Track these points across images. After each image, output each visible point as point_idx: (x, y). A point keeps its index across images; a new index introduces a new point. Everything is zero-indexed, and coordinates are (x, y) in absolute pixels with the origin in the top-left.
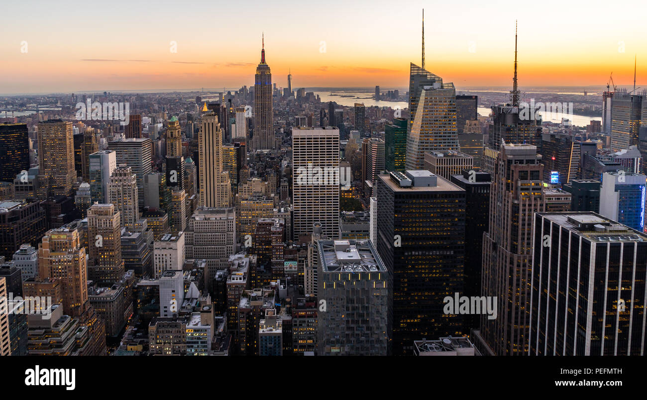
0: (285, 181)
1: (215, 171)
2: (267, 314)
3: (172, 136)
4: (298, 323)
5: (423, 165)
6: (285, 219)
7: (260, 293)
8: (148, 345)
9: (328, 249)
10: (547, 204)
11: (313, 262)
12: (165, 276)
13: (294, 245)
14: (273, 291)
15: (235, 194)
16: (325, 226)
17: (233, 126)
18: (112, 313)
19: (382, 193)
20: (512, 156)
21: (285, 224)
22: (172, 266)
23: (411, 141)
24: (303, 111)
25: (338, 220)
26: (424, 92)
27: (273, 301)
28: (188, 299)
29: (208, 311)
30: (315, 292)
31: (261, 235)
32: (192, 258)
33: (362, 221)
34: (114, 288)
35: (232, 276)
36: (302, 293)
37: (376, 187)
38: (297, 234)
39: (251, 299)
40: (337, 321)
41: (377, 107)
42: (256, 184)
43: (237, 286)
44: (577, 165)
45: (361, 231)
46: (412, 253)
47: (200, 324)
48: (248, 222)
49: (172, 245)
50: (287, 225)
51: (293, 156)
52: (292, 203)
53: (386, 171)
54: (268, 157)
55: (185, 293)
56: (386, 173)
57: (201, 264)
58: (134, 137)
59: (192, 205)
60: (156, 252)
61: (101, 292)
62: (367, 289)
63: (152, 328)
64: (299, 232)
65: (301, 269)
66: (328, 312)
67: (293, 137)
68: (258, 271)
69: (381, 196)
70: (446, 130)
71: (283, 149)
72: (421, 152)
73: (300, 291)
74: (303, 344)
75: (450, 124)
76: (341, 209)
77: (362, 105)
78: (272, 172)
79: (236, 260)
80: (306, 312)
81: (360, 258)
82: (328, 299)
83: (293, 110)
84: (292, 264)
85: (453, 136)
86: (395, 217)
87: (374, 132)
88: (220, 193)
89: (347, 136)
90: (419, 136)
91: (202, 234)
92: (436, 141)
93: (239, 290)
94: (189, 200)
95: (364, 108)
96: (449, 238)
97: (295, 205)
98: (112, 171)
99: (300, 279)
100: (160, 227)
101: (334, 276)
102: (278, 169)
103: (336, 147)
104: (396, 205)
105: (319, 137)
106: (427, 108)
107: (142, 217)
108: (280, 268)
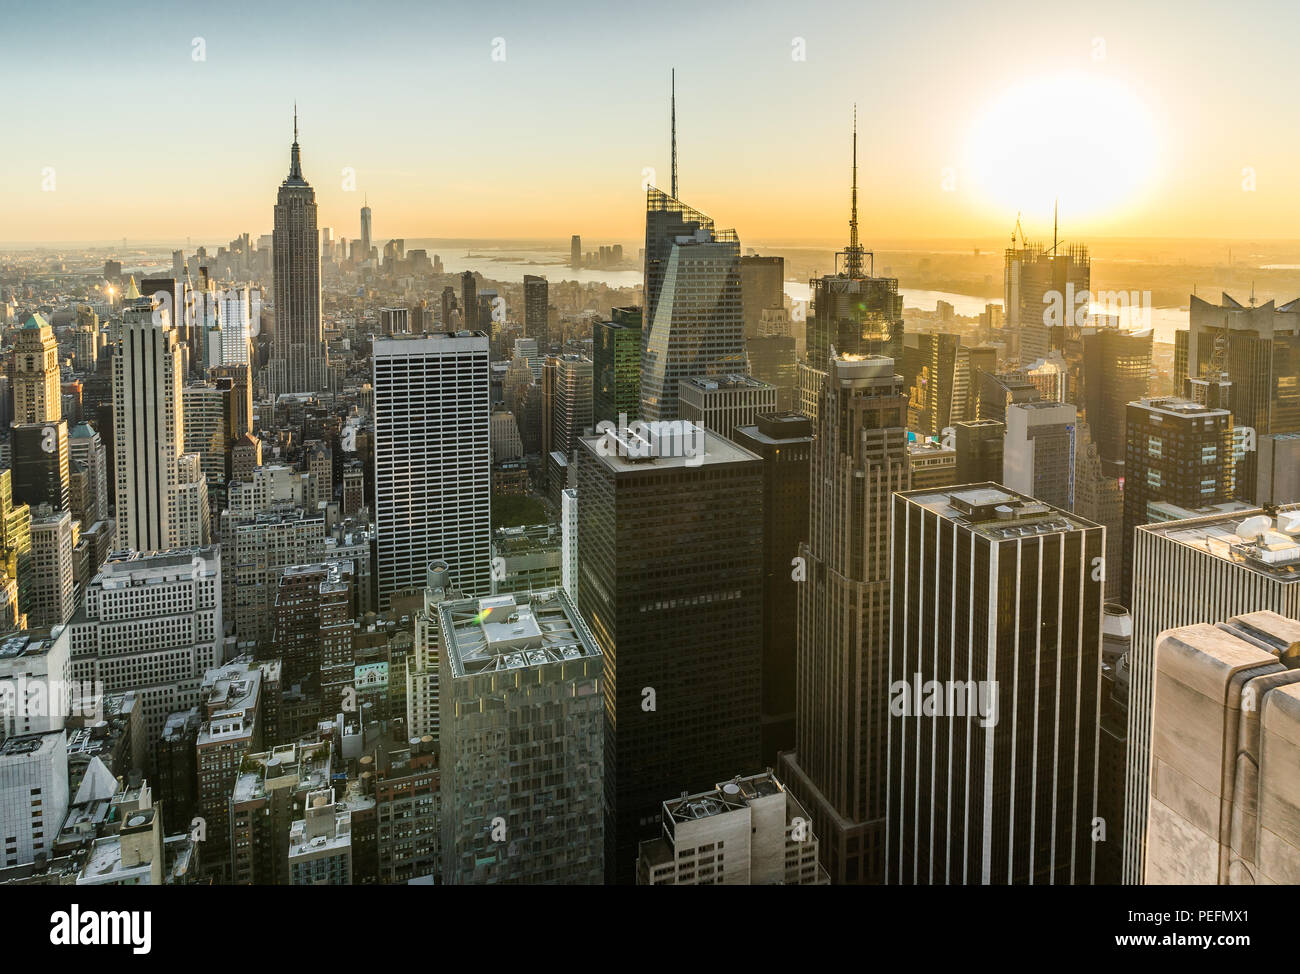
0: (354, 467)
1: (163, 454)
2: (311, 805)
3: (30, 368)
5: (676, 409)
6: (356, 561)
7: (289, 756)
9: (464, 621)
11: (427, 657)
12: (8, 754)
13: (379, 623)
14: (327, 746)
15: (220, 511)
16: (456, 567)
17: (213, 335)
19: (590, 479)
20: (851, 381)
21: (356, 573)
22: (30, 723)
23: (650, 357)
24: (398, 295)
25: (487, 551)
26: (676, 249)
27: (326, 770)
28: (82, 806)
29: (145, 828)
30: (432, 730)
31: (291, 607)
33: (545, 546)
35: (213, 724)
36: (401, 736)
37: (576, 467)
38: (388, 595)
39: (264, 774)
40: (488, 790)
41: (574, 283)
42: (280, 483)
43: (227, 748)
44: (965, 392)
45: (541, 570)
46: (655, 607)
48: (257, 578)
49: (33, 664)
50: (360, 575)
51: (376, 405)
52: (372, 519)
54: (310, 412)
55: (73, 792)
56: (594, 434)
57: (121, 706)
59: (92, 548)
62: (557, 702)
64: (392, 588)
65: (397, 680)
66: (466, 773)
67: (374, 359)
68: (285, 701)
69: (587, 486)
70: (722, 331)
71: (350, 390)
72: (673, 381)
73: (395, 732)
74: (406, 862)
75: (731, 317)
76: (495, 525)
77: (541, 279)
78: (319, 448)
79: (222, 680)
80: (413, 781)
81: (541, 633)
82: (466, 741)
83: (375, 293)
84: (375, 670)
85: (736, 344)
86: (618, 529)
87: (569, 342)
88: (177, 512)
89: (505, 351)
90: (667, 346)
91: (122, 625)
92: (702, 356)
93: (232, 757)
94: (83, 538)
95: (547, 285)
96: (731, 564)
97: (380, 525)
99: (394, 704)
101: (480, 684)
102: (335, 438)
103: (482, 377)
104: (621, 502)
105: (441, 356)
106: (682, 285)
108: (342, 685)
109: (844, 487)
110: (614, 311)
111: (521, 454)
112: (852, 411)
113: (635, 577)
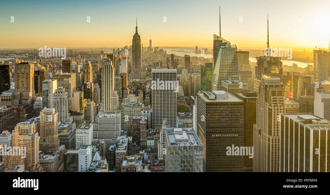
0: (148, 96)
1: (110, 91)
2: (138, 170)
3: (87, 72)
5: (221, 88)
6: (148, 117)
7: (133, 158)
9: (171, 133)
10: (286, 109)
11: (163, 140)
12: (82, 148)
13: (152, 131)
14: (141, 157)
15: (121, 103)
16: (169, 121)
17: (120, 66)
18: (52, 169)
20: (267, 83)
21: (148, 119)
22: (86, 143)
23: (215, 75)
24: (157, 59)
25: (176, 118)
26: (221, 49)
27: (141, 162)
28: (94, 161)
29: (105, 168)
31: (134, 125)
32: (96, 138)
33: (189, 118)
34: (54, 155)
35: (119, 148)
36: (156, 157)
37: (196, 100)
38: (154, 125)
39: (128, 161)
41: (196, 57)
42: (133, 99)
43: (121, 154)
44: (302, 88)
45: (188, 123)
46: (216, 136)
49: (86, 131)
50: (148, 120)
52: (151, 108)
54: (139, 83)
55: (93, 158)
56: (201, 92)
57: (102, 142)
58: (67, 72)
59: (97, 109)
60: (77, 135)
61: (46, 158)
62: (192, 155)
64: (155, 124)
65: (156, 145)
66: (171, 168)
67: (152, 73)
68: (133, 146)
69: (199, 104)
70: (233, 69)
71: (147, 79)
72: (220, 81)
75: (235, 66)
76: (178, 112)
77: (188, 56)
78: (141, 92)
79: (121, 139)
80: (159, 168)
81: (188, 138)
82: (171, 161)
83: (152, 58)
84: (151, 142)
85: (236, 73)
86: (207, 116)
87: (195, 70)
88: (113, 103)
89: (180, 72)
90: (219, 72)
91: (102, 125)
92: (228, 75)
94: (96, 106)
95: (190, 57)
96: (235, 127)
98: (55, 91)
99: (155, 150)
100: (79, 121)
101: (174, 148)
102: (144, 89)
103: (175, 78)
104: (207, 109)
105: (166, 73)
106: (222, 58)
107: (70, 115)
108: (145, 144)
109: (266, 110)
110: (206, 64)
111: (184, 96)
112: (268, 91)
113: (211, 128)
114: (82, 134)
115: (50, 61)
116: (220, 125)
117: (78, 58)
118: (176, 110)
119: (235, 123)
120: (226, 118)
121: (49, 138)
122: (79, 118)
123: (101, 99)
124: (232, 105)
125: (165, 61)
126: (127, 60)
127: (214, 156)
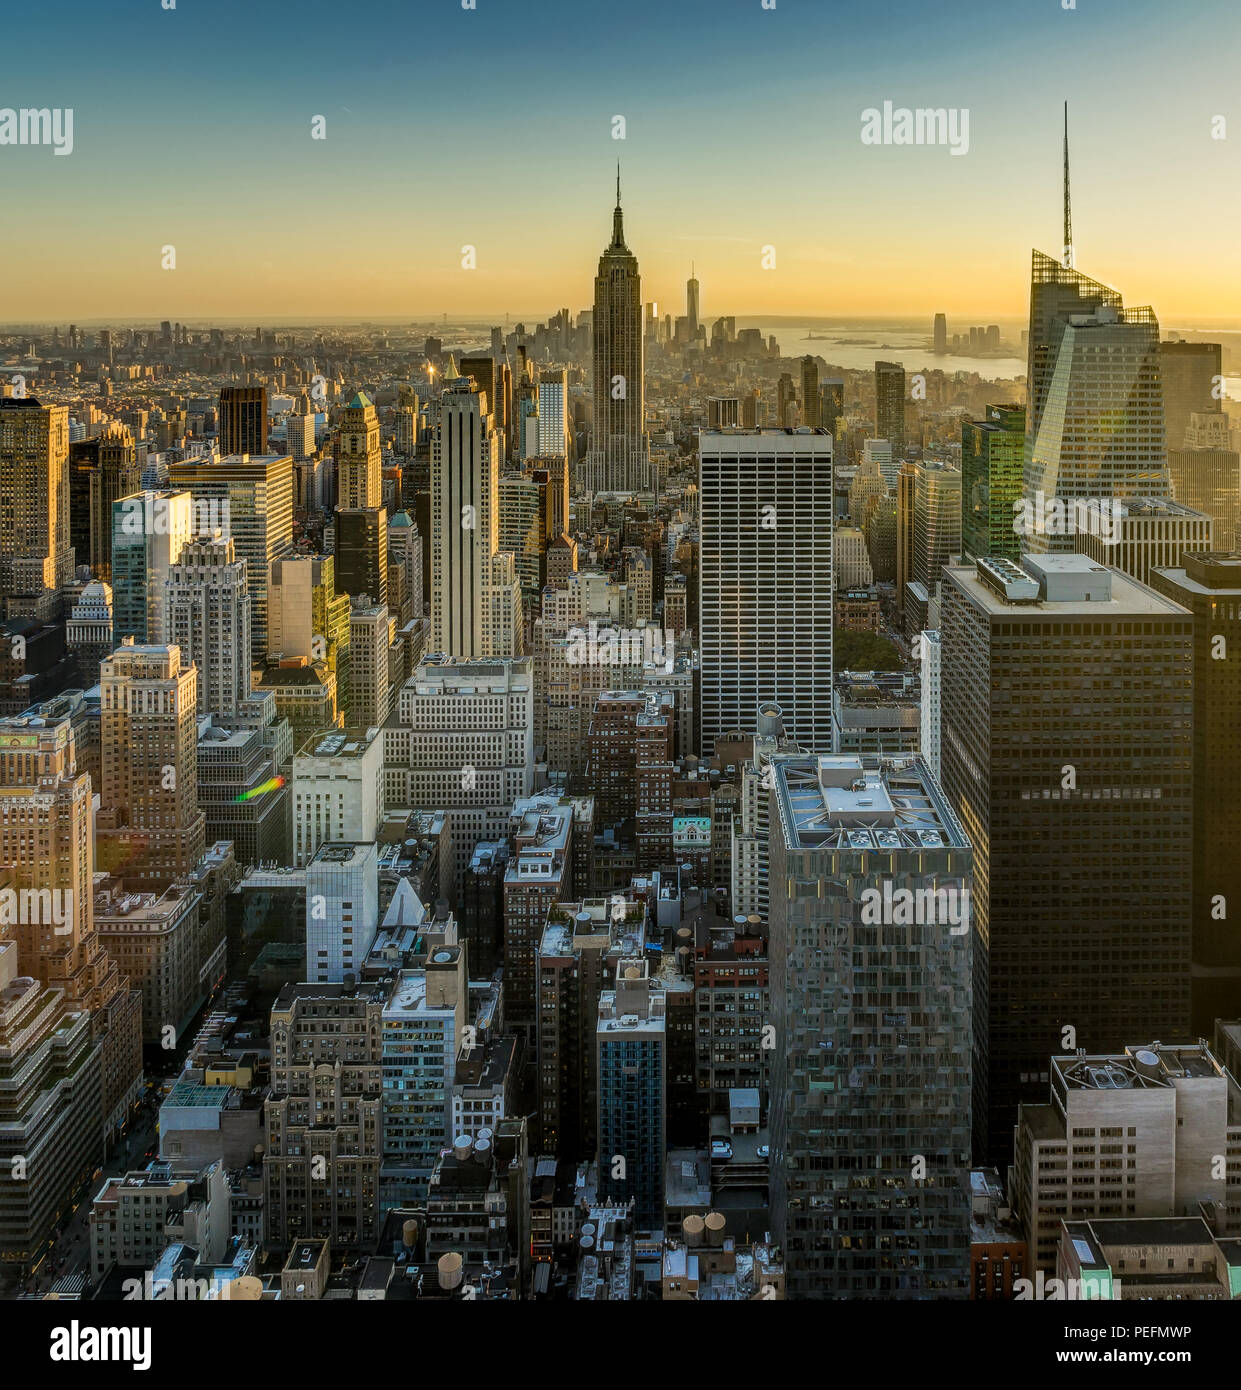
0: (676, 581)
1: (478, 551)
2: (622, 975)
3: (354, 450)
4: (712, 1003)
5: (1071, 538)
6: (677, 693)
7: (600, 912)
8: (267, 1069)
9: (801, 782)
11: (756, 819)
12: (323, 860)
13: (702, 770)
14: (641, 907)
15: (534, 619)
16: (791, 714)
17: (530, 422)
18: (163, 971)
19: (957, 620)
21: (677, 707)
22: (344, 831)
23: (1036, 469)
24: (728, 382)
25: (828, 698)
26: (1070, 330)
27: (640, 937)
28: (390, 930)
29: (450, 967)
30: (761, 909)
31: (605, 739)
32: (403, 805)
33: (899, 699)
34: (173, 895)
35: (522, 861)
36: (723, 910)
37: (939, 603)
38: (711, 738)
39: (573, 929)
40: (826, 997)
41: (937, 372)
42: (596, 593)
43: (534, 890)
45: (893, 729)
46: (1041, 795)
47: (422, 1004)
48: (570, 700)
49: (348, 767)
50: (681, 709)
51: (702, 511)
52: (696, 645)
53: (968, 555)
54: (629, 513)
55: (382, 912)
56: (964, 562)
57: (431, 824)
58: (244, 452)
59: (406, 647)
60: (298, 787)
61: (133, 908)
63: (281, 1018)
64: (716, 730)
65: (721, 842)
66: (799, 971)
67: (700, 457)
68: (596, 847)
69: (953, 628)
70: (1134, 440)
71: (673, 491)
73: (718, 905)
74: (727, 1067)
75: (1146, 422)
76: (839, 666)
77: (896, 366)
78: (639, 557)
79: (532, 812)
80: (737, 968)
81: (893, 809)
82: (800, 931)
83: (702, 379)
84: (695, 825)
85: (1153, 458)
86: (993, 688)
87: (931, 445)
88: (490, 616)
89: (852, 454)
90: (1057, 457)
91: (434, 735)
92: (1106, 471)
93: (540, 901)
94: (398, 635)
95: (903, 373)
96: (1147, 752)
97: (705, 653)
98: (180, 551)
99: (717, 870)
100: (311, 713)
101: (818, 862)
102: (656, 546)
103: (824, 484)
104: (997, 653)
105: (776, 456)
106: (1077, 378)
107: (262, 683)
108: (660, 837)
110: (989, 410)
111: (870, 581)
113: (1016, 753)
114: (328, 782)
115: (158, 393)
116: (1067, 738)
117: (305, 374)
118: (831, 656)
119: (1146, 727)
120: (1097, 701)
121: (146, 799)
122: (307, 699)
123: (426, 597)
124: (1128, 631)
125: (772, 392)
126: (565, 385)
127: (1035, 904)
